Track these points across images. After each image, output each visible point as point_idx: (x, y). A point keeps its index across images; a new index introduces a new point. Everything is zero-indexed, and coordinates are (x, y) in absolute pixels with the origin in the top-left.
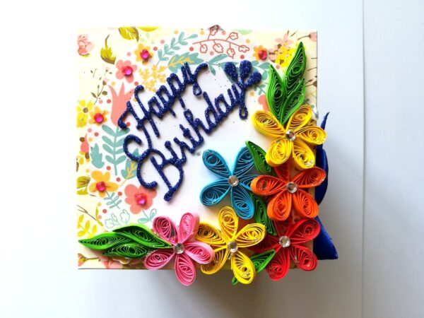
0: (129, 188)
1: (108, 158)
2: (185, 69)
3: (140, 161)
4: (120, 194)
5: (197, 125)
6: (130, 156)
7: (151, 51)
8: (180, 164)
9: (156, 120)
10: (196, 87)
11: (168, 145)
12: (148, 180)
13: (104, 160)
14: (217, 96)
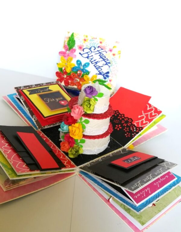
0: (83, 46)
1: (91, 43)
2: (109, 63)
3: (90, 49)
4: (82, 44)
5: (96, 63)
6: (91, 47)
7: (114, 56)
8: (88, 57)
9: (99, 54)
10: (105, 65)
11: (92, 56)
12: (84, 50)
13: (91, 42)
14: (102, 69)
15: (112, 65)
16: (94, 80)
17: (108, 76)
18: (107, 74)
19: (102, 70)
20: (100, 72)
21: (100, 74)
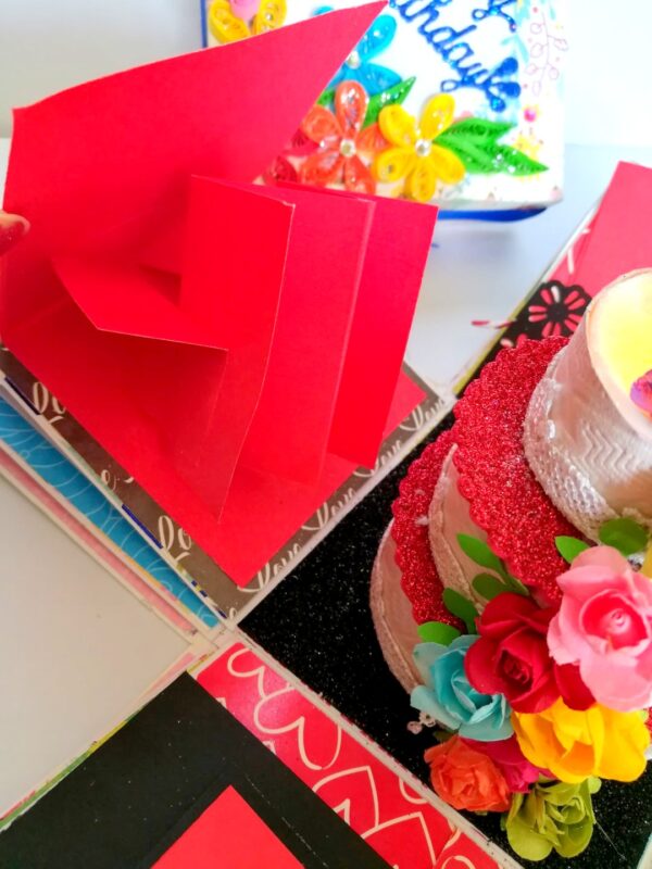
5: (431, 10)
10: (487, 13)
14: (472, 47)
15: (525, 14)
16: (442, 128)
17: (513, 89)
18: (506, 79)
19: (470, 52)
20: (463, 71)
21: (467, 80)
